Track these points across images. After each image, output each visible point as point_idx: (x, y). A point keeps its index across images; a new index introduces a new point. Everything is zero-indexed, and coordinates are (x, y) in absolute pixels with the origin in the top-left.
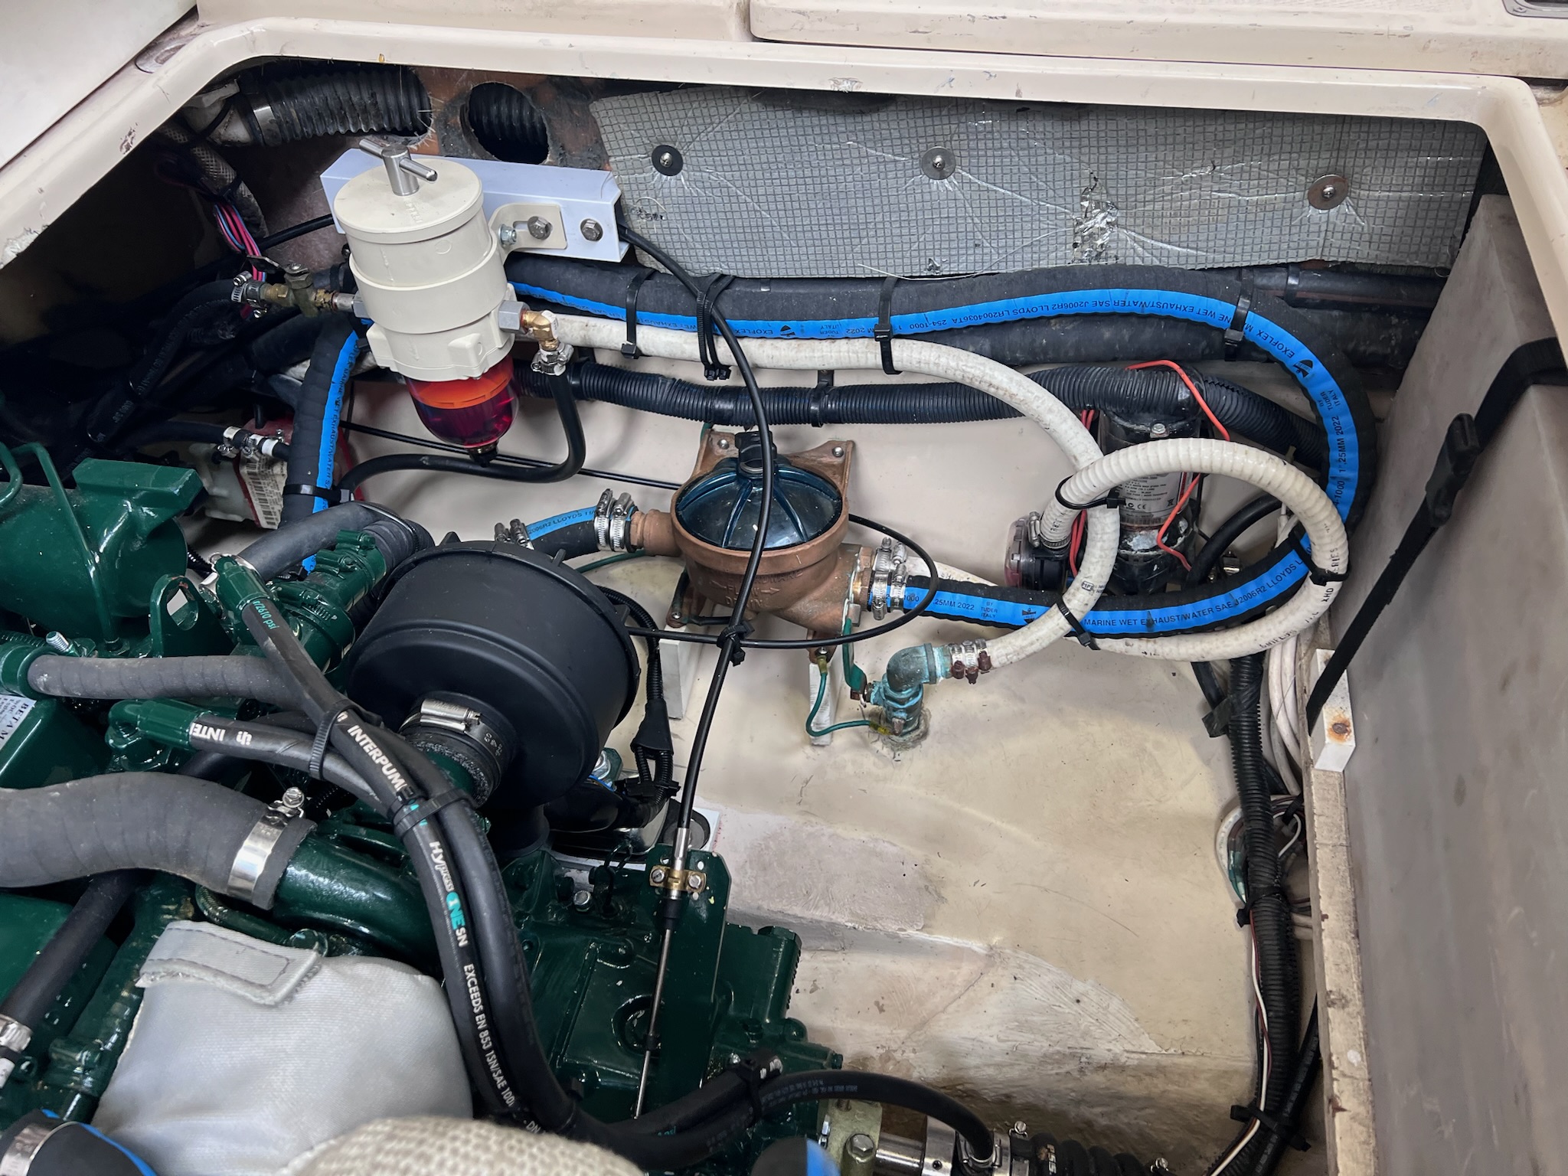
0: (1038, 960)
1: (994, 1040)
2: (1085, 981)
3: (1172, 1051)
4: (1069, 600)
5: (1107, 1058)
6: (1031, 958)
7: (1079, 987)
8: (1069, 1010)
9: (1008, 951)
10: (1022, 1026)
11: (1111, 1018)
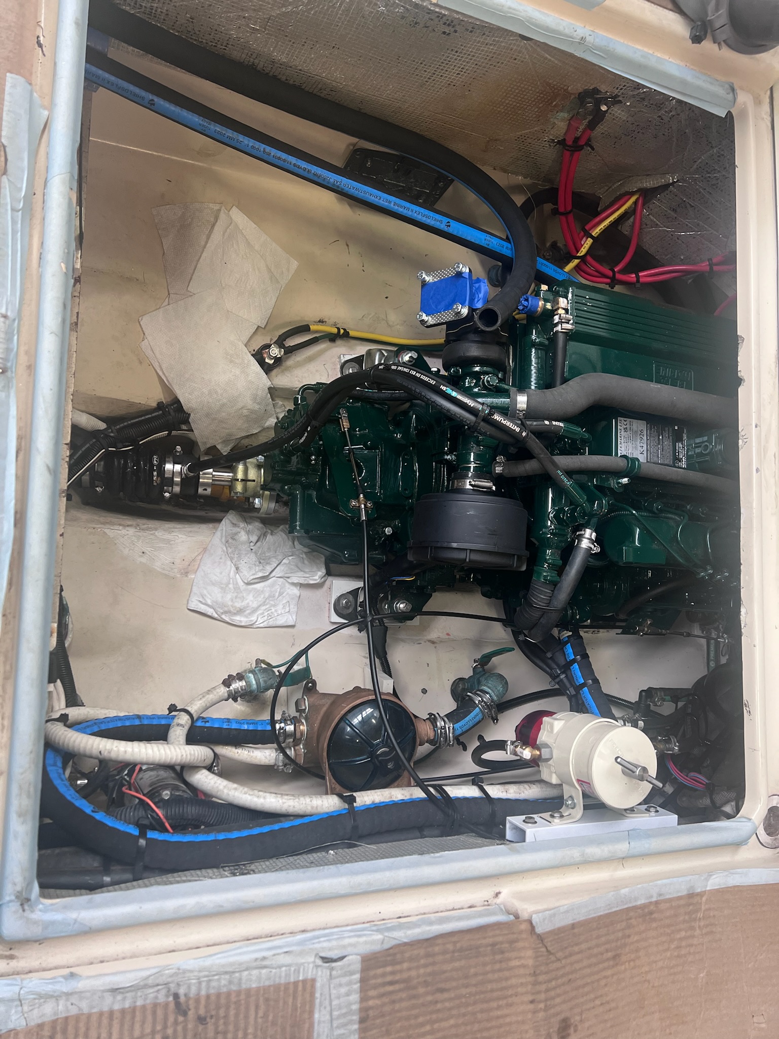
0: (163, 572)
1: (180, 536)
2: (141, 562)
3: (99, 530)
4: (188, 719)
5: (128, 528)
6: (167, 572)
7: (143, 560)
8: (147, 549)
9: (179, 576)
10: (168, 542)
11: (128, 545)
